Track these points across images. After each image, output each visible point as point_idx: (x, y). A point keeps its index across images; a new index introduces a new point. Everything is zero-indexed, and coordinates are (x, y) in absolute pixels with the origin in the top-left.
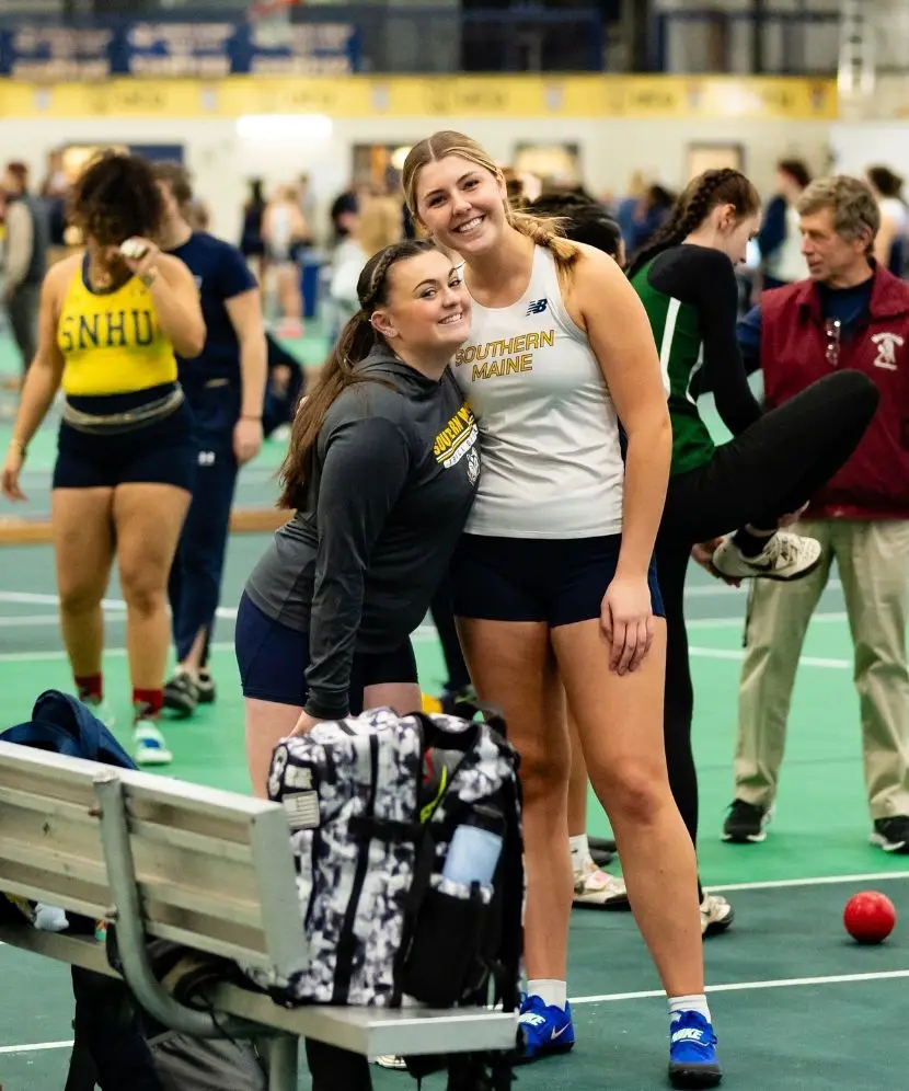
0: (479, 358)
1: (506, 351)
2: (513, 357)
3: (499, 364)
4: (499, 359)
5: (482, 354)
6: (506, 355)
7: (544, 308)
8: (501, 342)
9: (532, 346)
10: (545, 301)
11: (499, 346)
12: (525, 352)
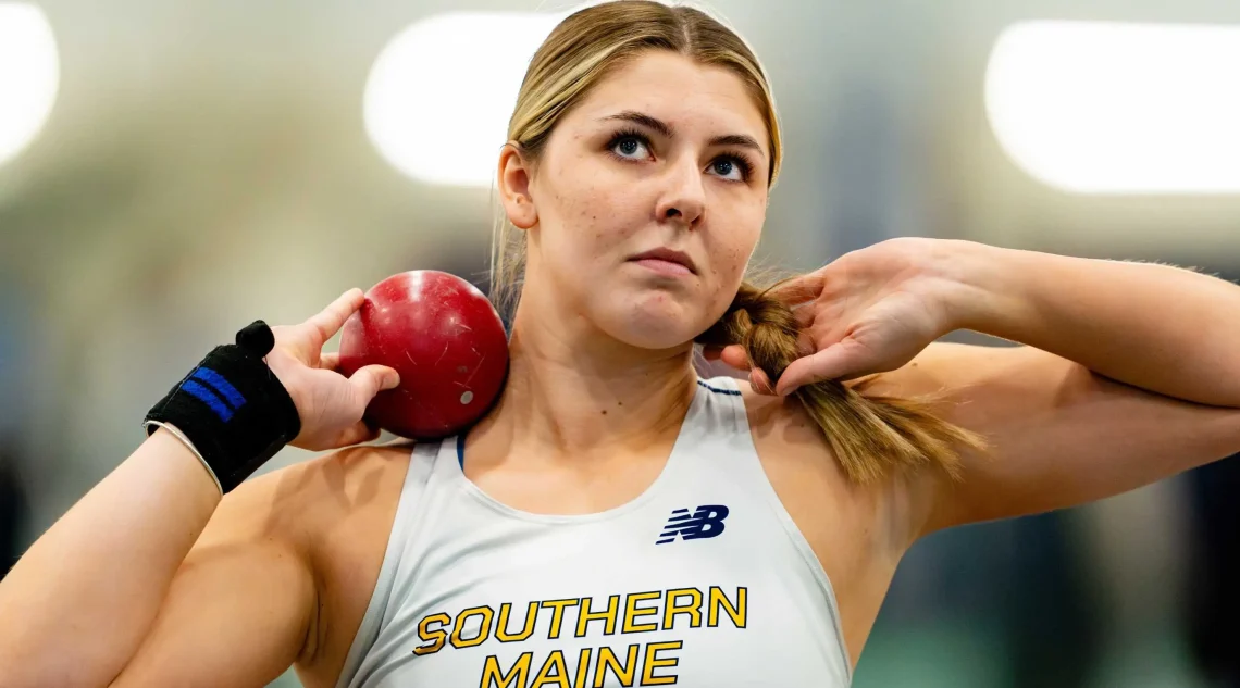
0: (509, 638)
1: (596, 627)
2: (619, 644)
3: (572, 660)
4: (571, 648)
5: (515, 626)
6: (595, 637)
7: (718, 529)
8: (579, 602)
9: (682, 621)
10: (723, 511)
11: (572, 613)
12: (660, 636)
